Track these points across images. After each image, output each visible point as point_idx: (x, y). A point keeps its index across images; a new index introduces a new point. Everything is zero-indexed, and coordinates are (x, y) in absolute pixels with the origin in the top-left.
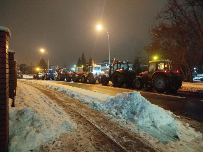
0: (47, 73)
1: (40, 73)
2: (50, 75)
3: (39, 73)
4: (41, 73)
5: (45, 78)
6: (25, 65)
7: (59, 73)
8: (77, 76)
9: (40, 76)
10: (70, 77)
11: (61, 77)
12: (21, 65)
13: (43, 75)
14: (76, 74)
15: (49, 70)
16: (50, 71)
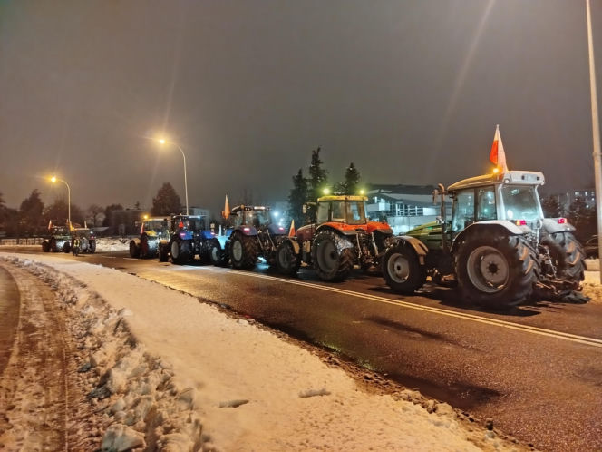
0: (181, 230)
1: (152, 233)
2: (191, 241)
3: (148, 233)
4: (157, 230)
5: (174, 251)
6: (119, 207)
7: (235, 231)
8: (343, 245)
9: (152, 244)
10: (297, 252)
11: (244, 249)
12: (108, 208)
13: (163, 240)
14: (341, 234)
15: (188, 219)
16: (193, 221)
